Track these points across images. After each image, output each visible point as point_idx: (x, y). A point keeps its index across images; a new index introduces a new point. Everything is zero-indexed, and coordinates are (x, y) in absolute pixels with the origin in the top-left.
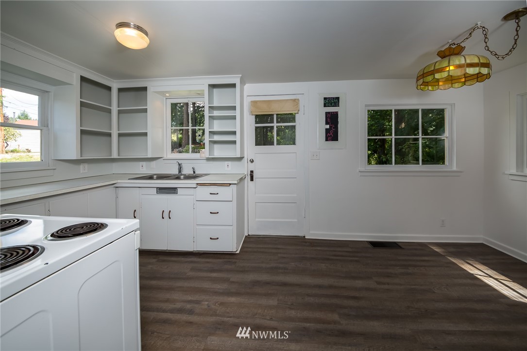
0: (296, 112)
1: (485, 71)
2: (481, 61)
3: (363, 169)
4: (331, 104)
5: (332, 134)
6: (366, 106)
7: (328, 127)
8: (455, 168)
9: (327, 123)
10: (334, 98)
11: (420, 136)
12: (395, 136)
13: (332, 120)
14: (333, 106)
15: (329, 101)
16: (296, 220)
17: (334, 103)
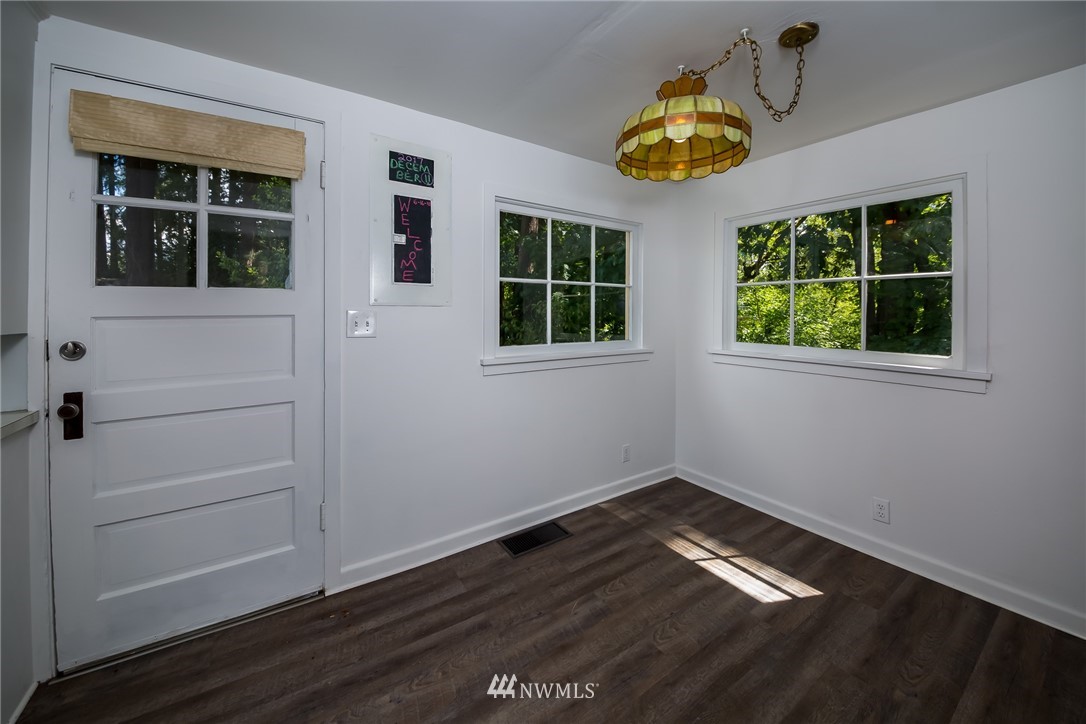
0: (295, 177)
1: (733, 134)
2: (727, 111)
3: (489, 358)
4: (412, 174)
5: (413, 264)
6: (499, 199)
7: (402, 239)
8: (640, 347)
9: (399, 229)
10: (418, 160)
11: (593, 283)
12: (552, 279)
13: (413, 220)
14: (417, 183)
15: (404, 163)
16: (291, 547)
17: (420, 173)
